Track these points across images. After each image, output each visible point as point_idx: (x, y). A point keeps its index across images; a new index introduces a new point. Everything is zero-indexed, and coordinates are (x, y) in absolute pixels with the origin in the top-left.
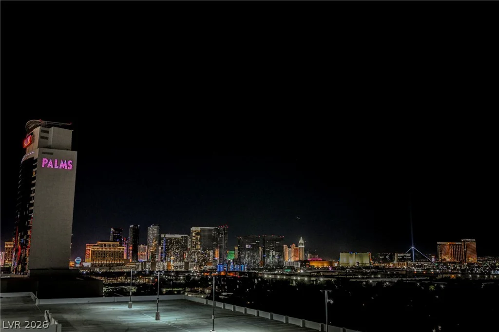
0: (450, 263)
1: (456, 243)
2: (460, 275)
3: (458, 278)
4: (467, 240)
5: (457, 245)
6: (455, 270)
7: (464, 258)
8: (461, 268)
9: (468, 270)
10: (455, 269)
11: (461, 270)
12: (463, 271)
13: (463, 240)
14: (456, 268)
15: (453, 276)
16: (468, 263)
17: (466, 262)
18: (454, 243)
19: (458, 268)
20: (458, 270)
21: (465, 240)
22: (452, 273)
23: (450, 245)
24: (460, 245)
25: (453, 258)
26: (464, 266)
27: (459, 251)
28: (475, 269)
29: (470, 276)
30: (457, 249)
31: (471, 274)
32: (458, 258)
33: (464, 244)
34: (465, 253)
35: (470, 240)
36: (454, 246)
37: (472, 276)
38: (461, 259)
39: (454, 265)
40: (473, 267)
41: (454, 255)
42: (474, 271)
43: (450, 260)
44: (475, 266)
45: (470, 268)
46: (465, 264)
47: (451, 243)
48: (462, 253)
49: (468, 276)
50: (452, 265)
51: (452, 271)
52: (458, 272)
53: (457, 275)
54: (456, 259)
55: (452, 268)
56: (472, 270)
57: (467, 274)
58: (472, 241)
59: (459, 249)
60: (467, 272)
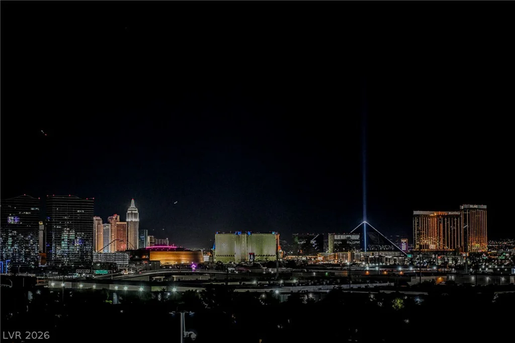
0: (436, 252)
1: (450, 213)
2: (453, 277)
3: (449, 282)
4: (471, 206)
5: (450, 216)
6: (445, 267)
7: (463, 243)
8: (456, 262)
9: (470, 266)
10: (445, 264)
11: (456, 267)
12: (460, 268)
13: (462, 207)
14: (447, 263)
15: (440, 279)
16: (470, 254)
17: (466, 251)
18: (445, 213)
19: (450, 262)
20: (451, 267)
21: (466, 206)
22: (438, 274)
23: (438, 216)
24: (457, 216)
25: (441, 243)
26: (462, 260)
27: (454, 230)
28: (482, 265)
29: (473, 278)
30: (451, 225)
31: (476, 274)
32: (451, 244)
33: (465, 215)
34: (465, 233)
35: (476, 206)
36: (446, 219)
37: (476, 279)
38: (457, 244)
39: (444, 257)
40: (479, 260)
41: (444, 237)
42: (480, 269)
43: (436, 246)
44: (483, 259)
45: (473, 263)
46: (464, 255)
47: (440, 213)
48: (460, 234)
49: (469, 279)
50: (439, 258)
51: (439, 270)
52: (451, 271)
53: (448, 278)
54: (448, 246)
55: (440, 264)
56: (477, 267)
57: (468, 274)
58: (481, 209)
59: (454, 225)
60: (468, 271)
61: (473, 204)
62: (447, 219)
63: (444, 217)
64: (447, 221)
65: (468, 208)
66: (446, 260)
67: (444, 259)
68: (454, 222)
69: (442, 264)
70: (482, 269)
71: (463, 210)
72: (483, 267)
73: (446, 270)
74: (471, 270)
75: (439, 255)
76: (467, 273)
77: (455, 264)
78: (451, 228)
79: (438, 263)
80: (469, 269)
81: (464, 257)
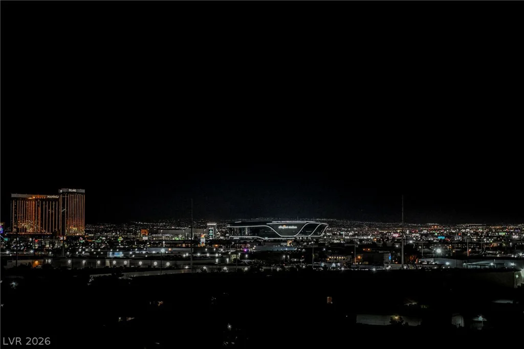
0: (32, 236)
1: (48, 197)
2: (50, 261)
3: (45, 266)
4: (70, 190)
5: (49, 200)
6: (42, 251)
7: (60, 227)
8: (54, 245)
9: (67, 250)
10: (42, 248)
11: (53, 251)
12: (57, 252)
13: (61, 191)
14: (44, 246)
15: (37, 262)
16: (67, 237)
17: (63, 235)
18: (43, 197)
19: (48, 246)
20: (48, 250)
21: (65, 190)
22: (35, 257)
23: (36, 200)
24: (57, 200)
25: (39, 227)
26: (59, 243)
27: (52, 213)
28: (79, 248)
29: (69, 261)
30: (49, 208)
31: (72, 257)
32: (49, 227)
33: (64, 199)
34: (63, 216)
35: (74, 190)
36: (44, 203)
37: (72, 263)
38: (55, 228)
39: (41, 240)
40: (76, 244)
41: (42, 220)
42: (77, 253)
43: (34, 230)
44: (80, 243)
45: (70, 246)
46: (62, 238)
47: (38, 197)
48: (58, 217)
49: (66, 262)
50: (36, 241)
51: (36, 253)
52: (47, 255)
53: (45, 261)
54: (45, 229)
55: (36, 248)
56: (74, 251)
57: (64, 258)
58: (79, 193)
59: (52, 209)
60: (65, 255)
61: (72, 189)
62: (46, 202)
63: (42, 200)
64: (46, 205)
65: (66, 192)
66: (43, 244)
67: (42, 243)
68: (52, 206)
69: (39, 247)
70: (79, 252)
71: (61, 193)
72: (80, 250)
73: (43, 253)
74: (68, 253)
75: (36, 239)
76: (64, 256)
77: (52, 248)
78: (49, 212)
79: (35, 247)
80: (66, 252)
81: (61, 240)
